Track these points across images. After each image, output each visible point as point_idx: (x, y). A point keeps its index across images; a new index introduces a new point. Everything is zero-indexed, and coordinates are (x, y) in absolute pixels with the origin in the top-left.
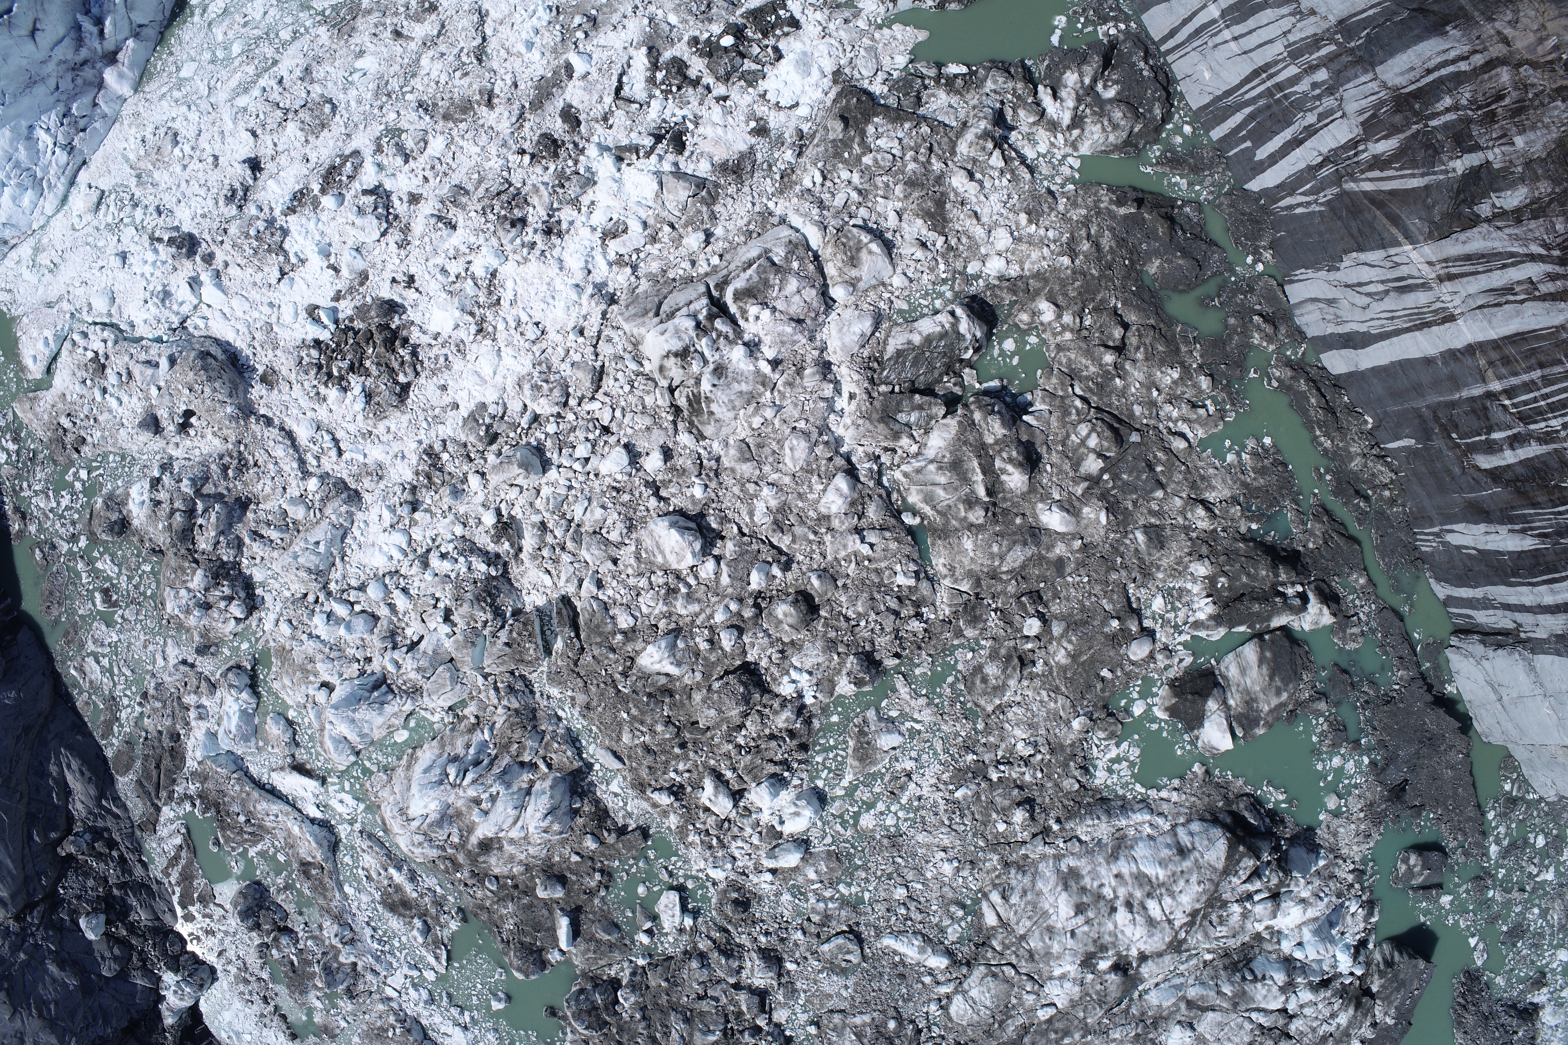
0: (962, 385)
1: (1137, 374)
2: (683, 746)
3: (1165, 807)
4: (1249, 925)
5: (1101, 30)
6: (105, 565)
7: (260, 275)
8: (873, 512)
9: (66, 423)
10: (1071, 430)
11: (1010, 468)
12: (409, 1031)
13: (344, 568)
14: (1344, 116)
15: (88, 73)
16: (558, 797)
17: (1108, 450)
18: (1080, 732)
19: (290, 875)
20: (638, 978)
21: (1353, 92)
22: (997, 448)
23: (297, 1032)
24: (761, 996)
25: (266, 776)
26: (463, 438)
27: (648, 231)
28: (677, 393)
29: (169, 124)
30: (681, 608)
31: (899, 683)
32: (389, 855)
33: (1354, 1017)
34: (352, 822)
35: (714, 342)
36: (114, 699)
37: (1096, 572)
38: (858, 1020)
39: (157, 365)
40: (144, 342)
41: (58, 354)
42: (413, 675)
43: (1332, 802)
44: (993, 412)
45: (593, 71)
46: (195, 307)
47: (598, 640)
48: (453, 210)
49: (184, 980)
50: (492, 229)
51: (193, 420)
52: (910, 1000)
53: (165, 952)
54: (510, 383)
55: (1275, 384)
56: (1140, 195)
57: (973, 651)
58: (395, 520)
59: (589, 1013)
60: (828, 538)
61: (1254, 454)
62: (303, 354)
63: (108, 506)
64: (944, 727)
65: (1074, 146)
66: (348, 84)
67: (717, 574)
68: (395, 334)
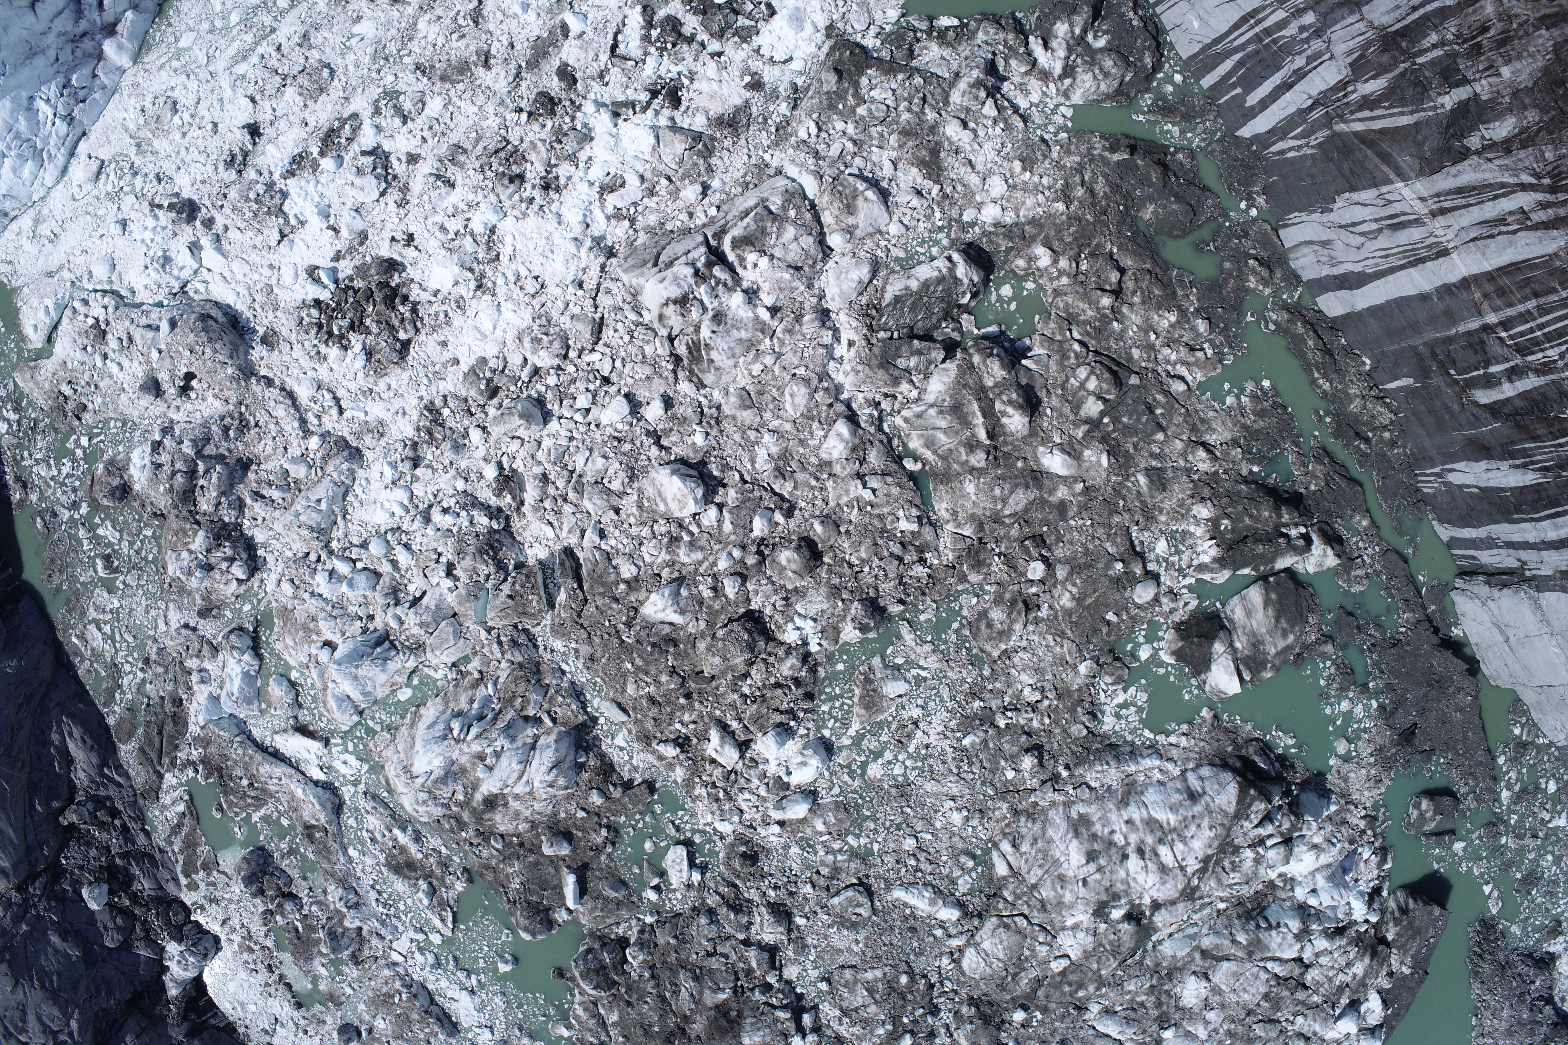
0: (960, 330)
1: (1134, 318)
2: (688, 696)
3: (1174, 753)
4: (1262, 871)
6: (107, 531)
7: (260, 237)
8: (874, 458)
9: (67, 390)
10: (1070, 374)
11: (1010, 410)
12: (415, 996)
13: (346, 526)
14: (1332, 57)
15: (88, 44)
16: (563, 751)
17: (1107, 392)
18: (1087, 676)
19: (294, 838)
20: (646, 936)
21: (1340, 33)
22: (997, 391)
23: (302, 1001)
24: (771, 951)
25: (269, 739)
26: (464, 393)
27: (646, 185)
28: (676, 342)
29: (169, 93)
30: (685, 556)
32: (393, 815)
33: (1370, 966)
34: (355, 784)
35: (713, 289)
36: (116, 665)
37: (1098, 514)
38: (869, 975)
39: (158, 329)
40: (144, 307)
41: (58, 322)
42: (416, 631)
43: (1341, 747)
44: (992, 354)
45: (589, 30)
46: (196, 272)
47: (602, 590)
48: (451, 168)
49: (188, 950)
50: (491, 185)
51: (194, 383)
52: (921, 954)
53: (168, 922)
54: (510, 337)
55: (1272, 327)
56: (1133, 142)
57: (978, 596)
58: (397, 476)
59: (597, 971)
60: (830, 484)
61: (1253, 397)
62: (304, 314)
63: (109, 472)
64: (950, 674)
65: (1066, 95)
66: (346, 49)
67: (720, 521)
68: (395, 292)
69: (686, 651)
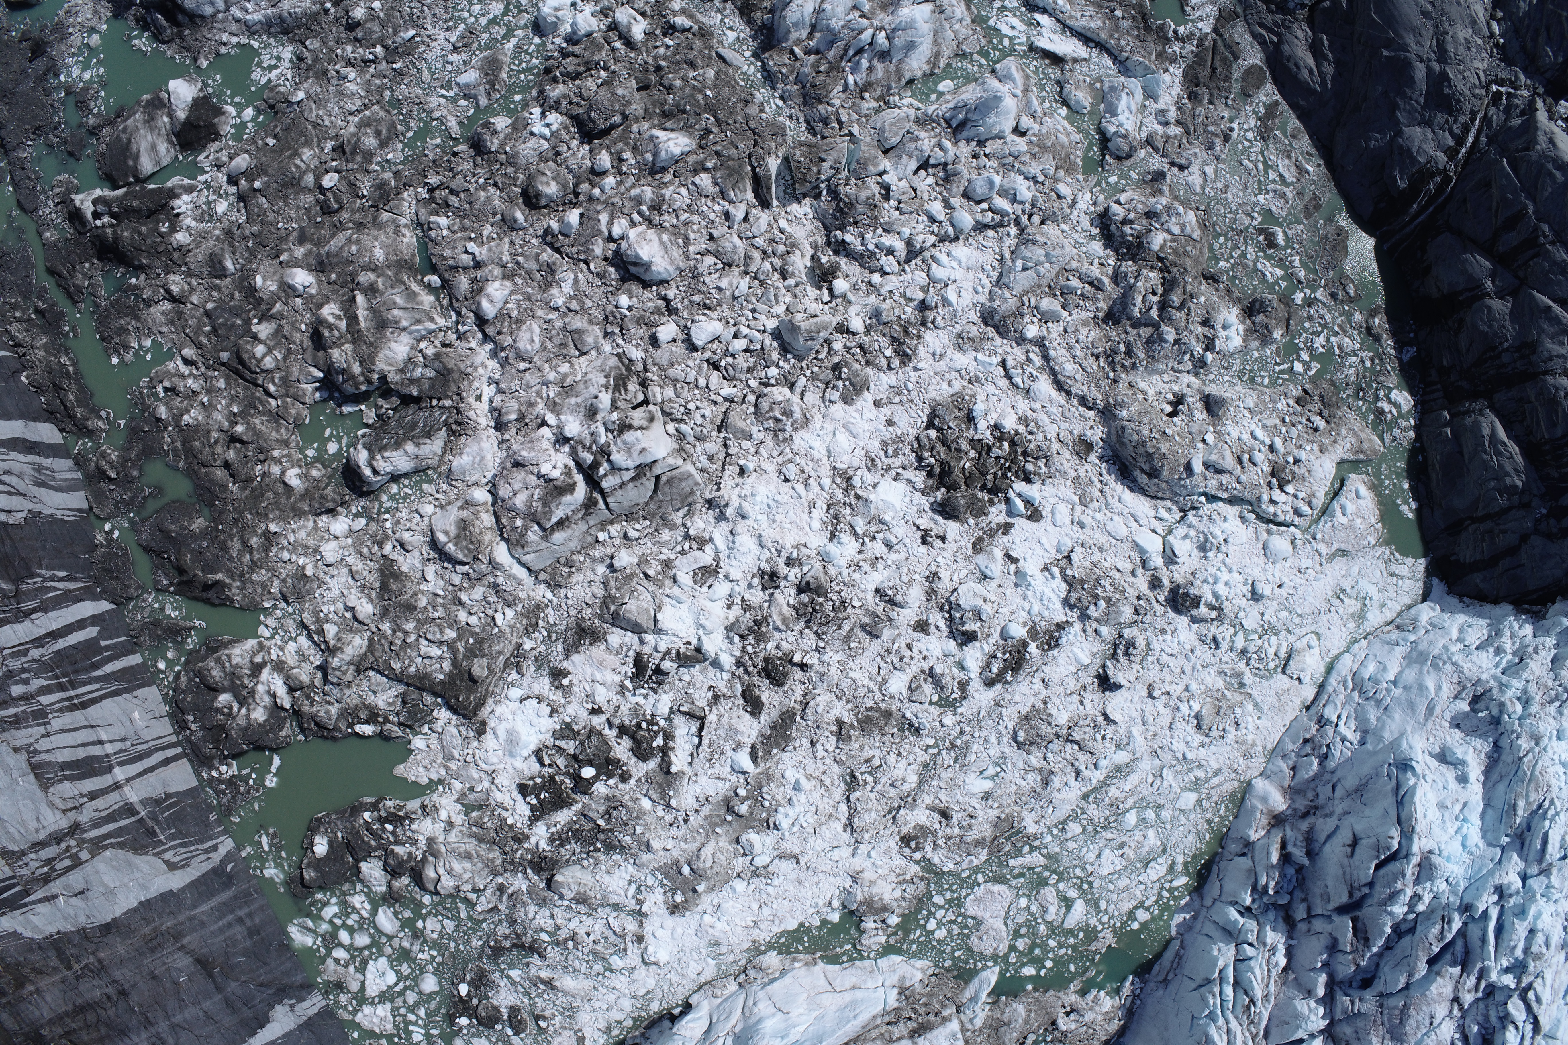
0: (377, 408)
1: (219, 417)
2: (659, 69)
3: (234, 27)
5: (234, 770)
7: (1095, 559)
8: (463, 283)
9: (1320, 423)
10: (281, 364)
11: (331, 319)
13: (1001, 248)
15: (1301, 805)
16: (782, 23)
17: (249, 343)
18: (299, 90)
22: (342, 339)
25: (1094, 55)
26: (869, 370)
27: (671, 573)
28: (640, 398)
29: (1207, 740)
30: (648, 193)
31: (455, 129)
35: (595, 442)
36: (1263, 139)
37: (271, 233)
39: (1207, 465)
40: (1226, 497)
41: (1330, 498)
42: (923, 135)
45: (729, 753)
46: (1170, 532)
47: (731, 163)
48: (878, 610)
50: (833, 585)
51: (1169, 409)
54: (817, 421)
55: (103, 414)
56: (204, 595)
57: (387, 161)
58: (943, 293)
60: (506, 258)
61: (127, 347)
62: (1044, 469)
63: (1267, 328)
64: (420, 91)
65: (261, 647)
66: (1000, 762)
67: (610, 223)
68: (941, 483)
69: (654, 106)
